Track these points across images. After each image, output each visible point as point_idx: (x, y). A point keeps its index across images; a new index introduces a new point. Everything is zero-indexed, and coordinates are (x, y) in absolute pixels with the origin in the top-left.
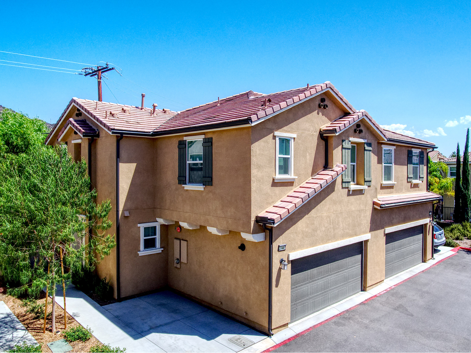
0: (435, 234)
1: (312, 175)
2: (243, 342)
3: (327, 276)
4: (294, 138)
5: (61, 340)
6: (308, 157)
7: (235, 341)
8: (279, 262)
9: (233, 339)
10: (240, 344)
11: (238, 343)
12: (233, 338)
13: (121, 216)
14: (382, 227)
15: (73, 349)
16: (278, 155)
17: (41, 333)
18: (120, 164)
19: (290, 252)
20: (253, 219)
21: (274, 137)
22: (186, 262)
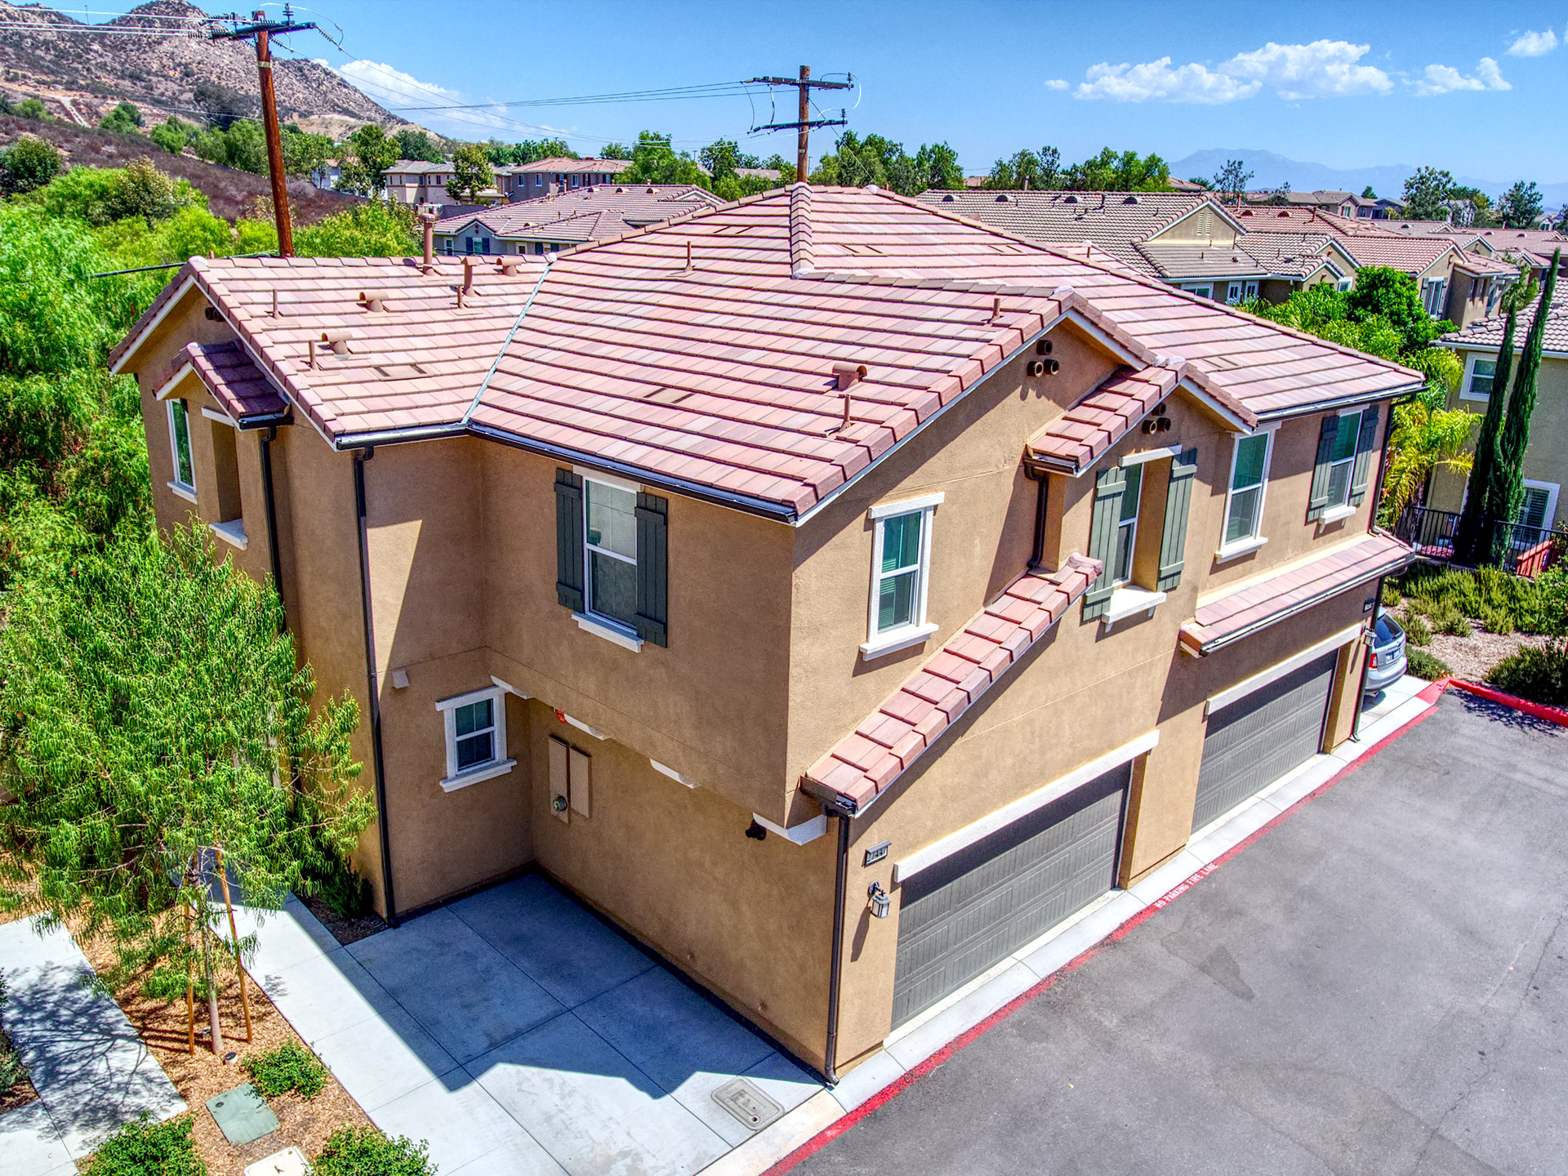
0: (1375, 655)
1: (986, 603)
2: (751, 1105)
3: (1010, 879)
4: (935, 508)
5: (244, 1086)
6: (978, 549)
7: (731, 1103)
8: (866, 895)
9: (724, 1095)
10: (742, 1113)
11: (738, 1110)
12: (725, 1088)
13: (383, 689)
14: (1200, 696)
15: (278, 1126)
16: (879, 575)
17: (184, 1056)
18: (370, 532)
19: (900, 858)
20: (791, 786)
21: (870, 524)
22: (587, 814)
